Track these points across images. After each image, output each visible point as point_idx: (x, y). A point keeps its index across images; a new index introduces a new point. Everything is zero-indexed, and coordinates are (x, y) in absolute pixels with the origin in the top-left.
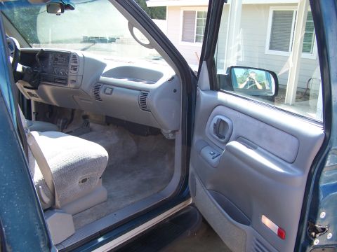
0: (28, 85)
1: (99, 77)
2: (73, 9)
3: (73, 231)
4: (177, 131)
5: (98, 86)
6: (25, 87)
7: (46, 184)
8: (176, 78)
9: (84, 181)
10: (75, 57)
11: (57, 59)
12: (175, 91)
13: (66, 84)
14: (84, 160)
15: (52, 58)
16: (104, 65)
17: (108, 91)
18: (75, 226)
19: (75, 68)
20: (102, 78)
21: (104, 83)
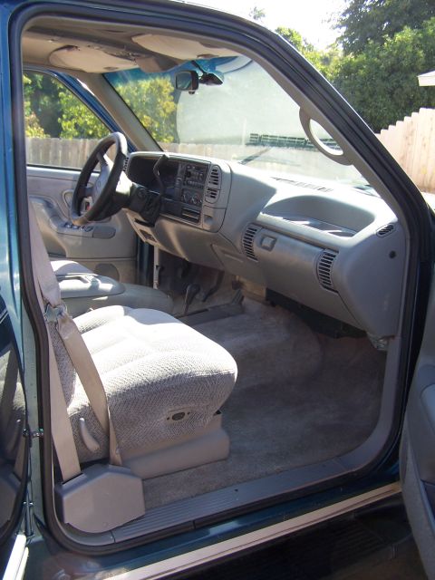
0: (140, 218)
1: (258, 214)
2: (219, 82)
3: (140, 511)
4: (393, 337)
5: (253, 229)
6: (137, 221)
7: (94, 415)
8: (398, 228)
9: (178, 416)
10: (216, 173)
11: (188, 174)
12: (393, 255)
13: (197, 221)
14: (179, 377)
15: (182, 172)
16: (272, 192)
17: (267, 242)
18: (145, 502)
19: (213, 194)
20: (263, 216)
21: (265, 226)
